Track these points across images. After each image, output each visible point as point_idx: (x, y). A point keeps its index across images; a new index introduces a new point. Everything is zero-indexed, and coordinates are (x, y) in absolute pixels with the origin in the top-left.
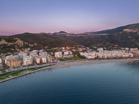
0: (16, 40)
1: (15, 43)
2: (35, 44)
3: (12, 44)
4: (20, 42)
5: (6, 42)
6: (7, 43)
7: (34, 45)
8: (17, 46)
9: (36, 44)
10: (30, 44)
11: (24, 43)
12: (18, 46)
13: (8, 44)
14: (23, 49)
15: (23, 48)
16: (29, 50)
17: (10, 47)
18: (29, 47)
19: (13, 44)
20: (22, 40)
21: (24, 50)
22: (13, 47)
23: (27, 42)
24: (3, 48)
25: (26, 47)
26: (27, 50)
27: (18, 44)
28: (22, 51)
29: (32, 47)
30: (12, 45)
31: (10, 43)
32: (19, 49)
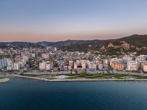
0: (122, 43)
1: (121, 46)
2: (144, 47)
3: (118, 47)
4: (126, 45)
5: (113, 45)
6: (114, 46)
7: (143, 48)
8: (122, 49)
10: (137, 48)
11: (130, 46)
12: (124, 49)
13: (114, 47)
14: (128, 53)
15: (129, 52)
16: (135, 55)
17: (116, 50)
18: (136, 51)
19: (119, 47)
20: (128, 43)
21: (129, 54)
22: (119, 50)
23: (134, 45)
24: (110, 50)
25: (132, 50)
26: (133, 54)
27: (124, 47)
28: (127, 54)
29: (139, 51)
30: (118, 48)
31: (116, 46)
32: (125, 53)
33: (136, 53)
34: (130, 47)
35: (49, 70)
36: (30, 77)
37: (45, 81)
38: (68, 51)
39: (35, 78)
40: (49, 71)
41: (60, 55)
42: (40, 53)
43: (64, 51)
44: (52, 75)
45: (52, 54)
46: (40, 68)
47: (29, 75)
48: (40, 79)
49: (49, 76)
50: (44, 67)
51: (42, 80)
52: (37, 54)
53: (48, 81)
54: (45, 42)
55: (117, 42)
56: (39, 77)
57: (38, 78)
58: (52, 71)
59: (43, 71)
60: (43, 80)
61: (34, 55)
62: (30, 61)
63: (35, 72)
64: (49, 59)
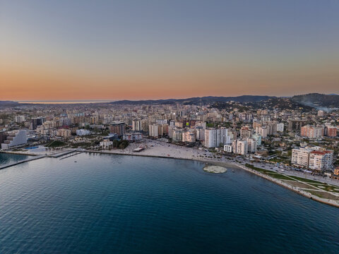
35: (317, 171)
36: (267, 177)
37: (302, 195)
39: (279, 181)
40: (320, 173)
42: (297, 124)
44: (326, 187)
45: (332, 127)
46: (293, 160)
47: (265, 172)
48: (290, 187)
49: (316, 186)
50: (305, 161)
51: (295, 192)
52: (291, 125)
53: (311, 198)
54: (315, 97)
56: (288, 183)
57: (285, 184)
58: (326, 176)
59: (299, 169)
60: (298, 193)
61: (280, 127)
62: (271, 140)
63: (279, 168)
64: (323, 140)
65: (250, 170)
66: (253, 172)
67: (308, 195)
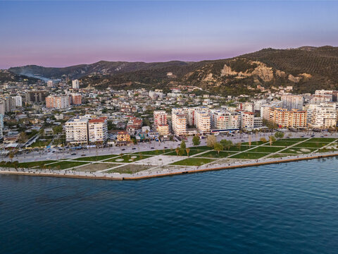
0: (255, 66)
1: (254, 72)
2: (305, 74)
3: (245, 74)
4: (264, 71)
5: (232, 71)
6: (235, 73)
7: (303, 77)
8: (257, 80)
9: (307, 75)
10: (290, 76)
11: (274, 72)
12: (261, 80)
13: (237, 75)
14: (273, 88)
15: (274, 86)
16: (290, 92)
17: (243, 81)
18: (290, 83)
19: (249, 75)
20: (268, 66)
21: (276, 91)
22: (249, 81)
23: (281, 70)
24: (230, 83)
25: (283, 82)
26: (285, 91)
27: (260, 75)
28: (273, 91)
29: (296, 83)
30: (248, 77)
31: (241, 73)
32: (266, 88)
33: (291, 88)
34: (274, 75)
35: (99, 142)
37: (111, 180)
38: (113, 88)
39: (70, 172)
40: (103, 144)
41: (97, 98)
43: (100, 88)
46: (68, 136)
47: (41, 165)
48: (89, 174)
49: (114, 161)
51: (100, 179)
53: (123, 179)
55: (241, 63)
58: (111, 146)
59: (79, 147)
60: (104, 179)
62: (13, 118)
64: (72, 109)
65: (13, 171)
66: (20, 171)
67: (117, 176)
